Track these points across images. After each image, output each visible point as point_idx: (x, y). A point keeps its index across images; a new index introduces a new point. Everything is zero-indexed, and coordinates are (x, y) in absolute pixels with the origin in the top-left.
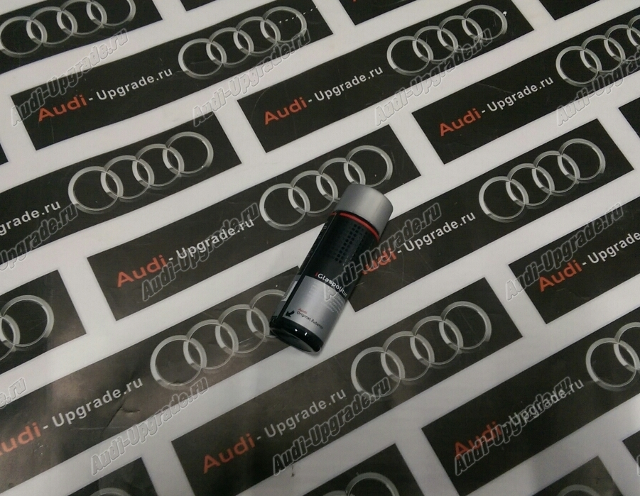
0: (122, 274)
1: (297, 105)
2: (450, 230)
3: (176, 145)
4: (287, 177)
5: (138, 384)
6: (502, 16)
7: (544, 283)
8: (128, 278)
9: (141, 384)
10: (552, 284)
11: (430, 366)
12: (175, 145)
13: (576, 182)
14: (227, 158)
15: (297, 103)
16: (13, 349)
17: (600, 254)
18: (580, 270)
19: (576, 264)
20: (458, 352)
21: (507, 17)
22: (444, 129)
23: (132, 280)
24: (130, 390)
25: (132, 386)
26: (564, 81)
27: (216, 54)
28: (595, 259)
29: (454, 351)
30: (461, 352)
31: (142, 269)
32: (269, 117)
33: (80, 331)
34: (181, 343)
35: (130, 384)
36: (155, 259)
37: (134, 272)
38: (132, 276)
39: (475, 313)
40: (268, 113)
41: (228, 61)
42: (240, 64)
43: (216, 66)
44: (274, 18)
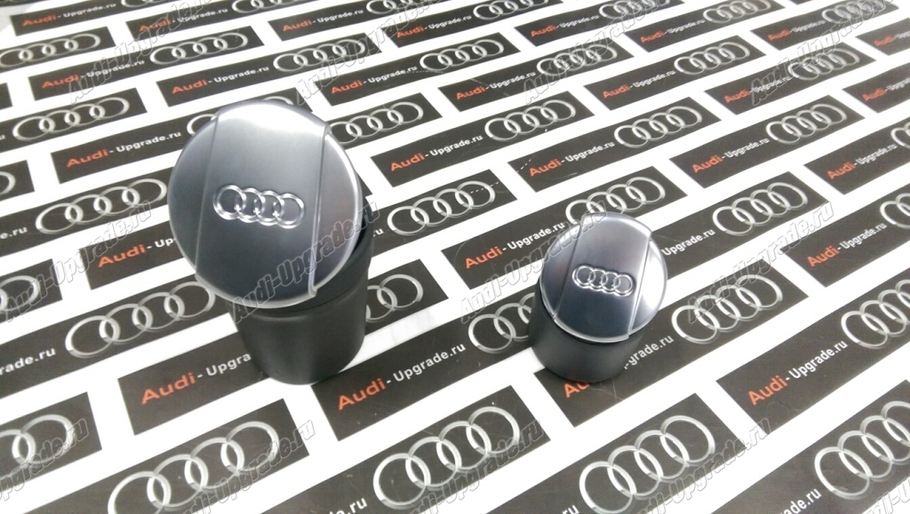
0: (342, 398)
1: (493, 253)
2: (652, 351)
3: (390, 285)
4: (492, 308)
5: (362, 504)
7: (755, 397)
8: (349, 401)
9: (365, 505)
10: (763, 398)
11: (659, 480)
12: (388, 285)
13: (758, 309)
14: (435, 294)
15: (493, 251)
16: (237, 474)
17: (800, 369)
18: (785, 384)
19: (780, 380)
20: (686, 465)
21: (662, 185)
23: (352, 402)
24: (354, 511)
25: (356, 507)
26: (724, 233)
27: (420, 217)
28: (797, 375)
29: (681, 465)
30: (688, 466)
31: (362, 392)
32: (470, 263)
33: (302, 452)
34: (403, 462)
35: (354, 504)
36: (374, 383)
37: (355, 396)
38: (353, 399)
39: (694, 426)
40: (468, 260)
41: (431, 221)
42: (439, 223)
43: (420, 226)
44: (466, 189)
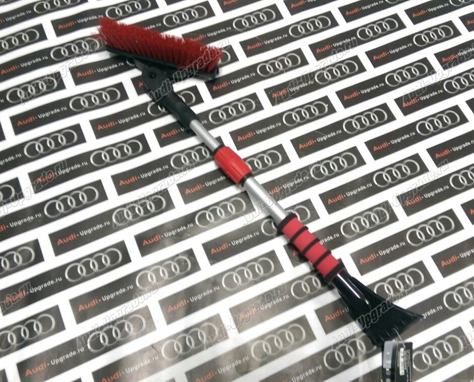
0: (187, 190)
1: (249, 135)
6: (326, 106)
9: (192, 225)
10: (333, 202)
13: (346, 167)
16: (152, 212)
19: (342, 196)
21: (328, 107)
22: (301, 146)
23: (190, 192)
25: (189, 226)
27: (223, 116)
28: (348, 195)
31: (194, 189)
32: (240, 138)
36: (198, 186)
39: (305, 210)
41: (227, 118)
42: (231, 119)
43: (222, 120)
